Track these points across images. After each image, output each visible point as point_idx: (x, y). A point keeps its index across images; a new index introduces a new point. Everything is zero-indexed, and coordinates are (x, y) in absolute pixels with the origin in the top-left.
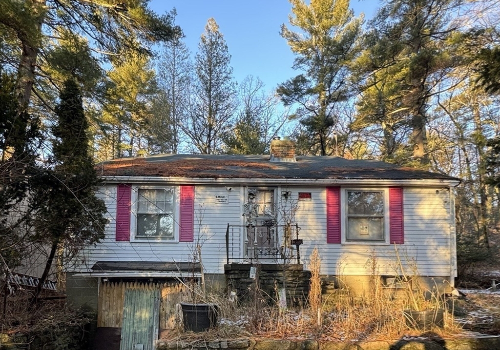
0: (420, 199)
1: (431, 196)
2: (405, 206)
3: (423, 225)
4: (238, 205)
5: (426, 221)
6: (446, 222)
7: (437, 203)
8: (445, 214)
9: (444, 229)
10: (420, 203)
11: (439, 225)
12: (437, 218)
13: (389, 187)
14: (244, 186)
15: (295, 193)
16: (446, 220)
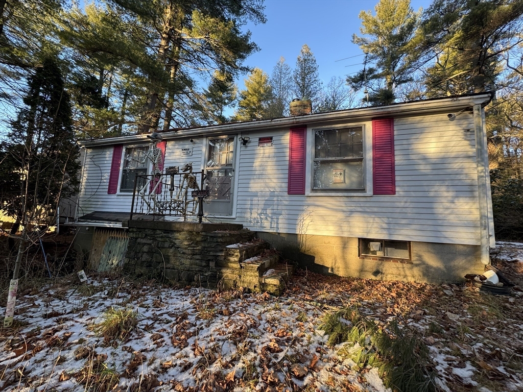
0: (422, 131)
1: (441, 124)
2: (396, 143)
3: (428, 167)
4: (200, 156)
5: (433, 161)
6: (470, 160)
7: (451, 133)
8: (468, 148)
9: (466, 171)
10: (422, 136)
11: (456, 166)
12: (453, 155)
13: (373, 119)
14: (207, 137)
15: (254, 139)
16: (469, 157)
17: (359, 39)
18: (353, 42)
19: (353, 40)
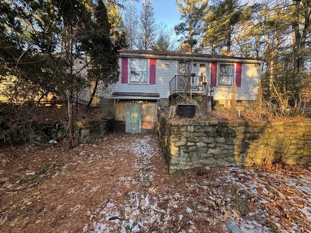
0: (248, 68)
1: (253, 67)
2: (242, 71)
3: (248, 79)
4: (174, 68)
5: (250, 78)
6: (257, 78)
7: (255, 70)
8: (257, 75)
9: (256, 81)
10: (248, 70)
11: (254, 79)
12: (254, 76)
13: (237, 63)
14: (178, 60)
15: (198, 64)
16: (257, 77)
17: (179, 3)
18: (176, 4)
19: (176, 3)
